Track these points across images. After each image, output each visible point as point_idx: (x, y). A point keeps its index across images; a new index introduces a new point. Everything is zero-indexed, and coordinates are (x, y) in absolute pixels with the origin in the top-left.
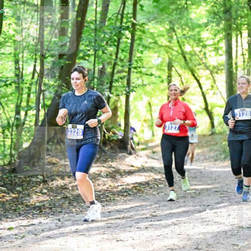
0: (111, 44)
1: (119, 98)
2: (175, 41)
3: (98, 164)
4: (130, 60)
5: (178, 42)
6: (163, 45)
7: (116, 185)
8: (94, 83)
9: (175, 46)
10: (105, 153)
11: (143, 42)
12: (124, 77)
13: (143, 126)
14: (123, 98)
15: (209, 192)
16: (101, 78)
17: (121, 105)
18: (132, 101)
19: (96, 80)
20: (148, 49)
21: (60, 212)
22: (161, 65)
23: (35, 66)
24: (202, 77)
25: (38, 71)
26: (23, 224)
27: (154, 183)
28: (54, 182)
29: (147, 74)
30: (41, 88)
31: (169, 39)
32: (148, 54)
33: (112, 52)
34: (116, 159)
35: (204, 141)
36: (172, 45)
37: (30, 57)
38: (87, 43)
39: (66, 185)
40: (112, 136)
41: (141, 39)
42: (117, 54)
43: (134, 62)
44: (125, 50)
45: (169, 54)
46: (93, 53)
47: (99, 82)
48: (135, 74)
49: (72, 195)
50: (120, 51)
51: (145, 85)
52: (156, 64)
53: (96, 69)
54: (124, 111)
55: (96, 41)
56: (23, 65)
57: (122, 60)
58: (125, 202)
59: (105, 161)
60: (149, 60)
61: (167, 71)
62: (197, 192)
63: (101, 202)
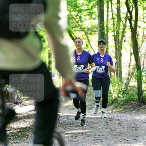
62: (74, 136)
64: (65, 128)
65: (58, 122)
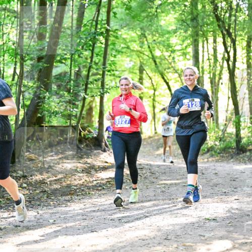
0: (87, 48)
1: (94, 99)
2: (146, 46)
3: (74, 161)
4: (104, 64)
5: (149, 47)
6: (135, 49)
7: (91, 180)
8: (70, 85)
9: (146, 51)
10: (81, 150)
11: (117, 47)
12: (99, 79)
14: (98, 99)
15: (177, 186)
16: (77, 81)
17: (96, 106)
18: (106, 102)
19: (72, 82)
20: (120, 53)
21: (39, 205)
22: (133, 69)
23: (15, 69)
24: (171, 80)
25: (18, 74)
26: (4, 216)
27: (126, 179)
28: (33, 177)
30: (21, 90)
31: (140, 45)
32: (120, 59)
33: (87, 56)
34: (91, 156)
36: (143, 50)
37: (11, 60)
38: (64, 48)
39: (44, 179)
40: (87, 134)
41: (114, 44)
42: (92, 57)
43: (107, 65)
44: (99, 54)
45: (141, 58)
46: (69, 57)
47: (75, 84)
48: (109, 76)
49: (50, 189)
50: (95, 55)
52: (128, 68)
53: (73, 72)
54: (98, 111)
55: (72, 45)
56: (4, 67)
57: (96, 64)
58: (100, 196)
59: (81, 158)
60: (122, 63)
61: (138, 74)
62: (167, 187)
63: (78, 196)
64: (157, 178)
65: (149, 171)
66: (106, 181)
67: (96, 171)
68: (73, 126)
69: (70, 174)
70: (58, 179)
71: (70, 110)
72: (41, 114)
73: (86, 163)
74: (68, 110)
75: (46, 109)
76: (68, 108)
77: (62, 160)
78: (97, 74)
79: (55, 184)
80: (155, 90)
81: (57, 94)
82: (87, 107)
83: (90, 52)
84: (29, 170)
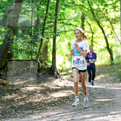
0: (43, 4)
1: (49, 40)
3: (34, 85)
4: (56, 15)
5: (89, 2)
6: (78, 4)
7: (47, 99)
8: (31, 30)
9: (87, 5)
10: (40, 77)
11: (65, 2)
12: (52, 26)
13: (65, 59)
14: (51, 40)
15: (110, 103)
16: (36, 27)
17: (50, 45)
18: (57, 42)
19: (33, 28)
20: (68, 7)
21: (9, 117)
22: (77, 18)
24: (104, 26)
27: (72, 98)
28: (5, 97)
29: (67, 24)
32: (68, 11)
33: (44, 9)
34: (47, 81)
35: (106, 70)
36: (84, 4)
39: (13, 98)
40: (44, 66)
42: (47, 10)
43: (58, 16)
44: (53, 7)
45: (82, 10)
47: (35, 30)
48: (59, 24)
49: (17, 106)
50: (49, 8)
51: (66, 31)
52: (74, 17)
54: (52, 49)
57: (50, 15)
58: (53, 110)
59: (39, 83)
60: (69, 14)
61: (81, 22)
62: (102, 104)
63: (37, 110)
64: (94, 97)
65: (89, 92)
66: (58, 99)
67: (50, 92)
68: (33, 60)
69: (31, 95)
70: (23, 98)
71: (31, 48)
72: (10, 51)
73: (43, 86)
74: (30, 48)
75: (14, 48)
76: (30, 46)
77: (26, 84)
78: (51, 22)
79: (21, 101)
80: (93, 33)
81: (22, 36)
82: (43, 46)
83: (46, 6)
84: (2, 92)
